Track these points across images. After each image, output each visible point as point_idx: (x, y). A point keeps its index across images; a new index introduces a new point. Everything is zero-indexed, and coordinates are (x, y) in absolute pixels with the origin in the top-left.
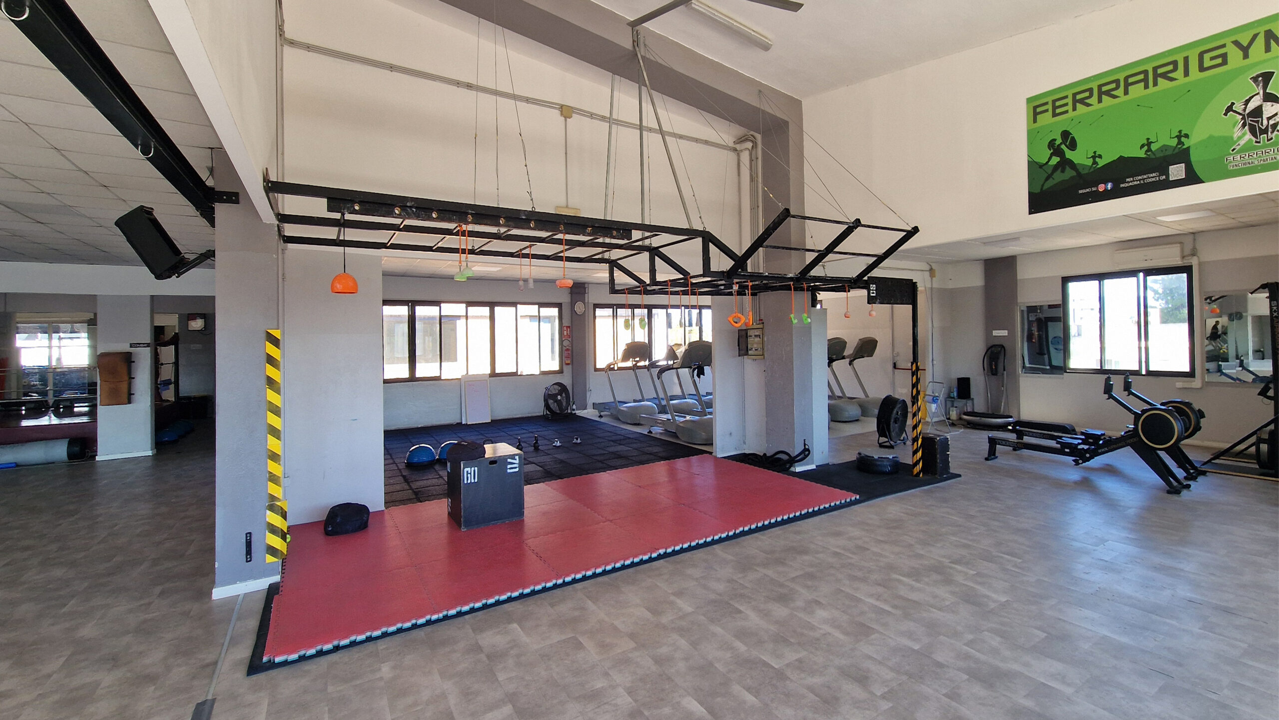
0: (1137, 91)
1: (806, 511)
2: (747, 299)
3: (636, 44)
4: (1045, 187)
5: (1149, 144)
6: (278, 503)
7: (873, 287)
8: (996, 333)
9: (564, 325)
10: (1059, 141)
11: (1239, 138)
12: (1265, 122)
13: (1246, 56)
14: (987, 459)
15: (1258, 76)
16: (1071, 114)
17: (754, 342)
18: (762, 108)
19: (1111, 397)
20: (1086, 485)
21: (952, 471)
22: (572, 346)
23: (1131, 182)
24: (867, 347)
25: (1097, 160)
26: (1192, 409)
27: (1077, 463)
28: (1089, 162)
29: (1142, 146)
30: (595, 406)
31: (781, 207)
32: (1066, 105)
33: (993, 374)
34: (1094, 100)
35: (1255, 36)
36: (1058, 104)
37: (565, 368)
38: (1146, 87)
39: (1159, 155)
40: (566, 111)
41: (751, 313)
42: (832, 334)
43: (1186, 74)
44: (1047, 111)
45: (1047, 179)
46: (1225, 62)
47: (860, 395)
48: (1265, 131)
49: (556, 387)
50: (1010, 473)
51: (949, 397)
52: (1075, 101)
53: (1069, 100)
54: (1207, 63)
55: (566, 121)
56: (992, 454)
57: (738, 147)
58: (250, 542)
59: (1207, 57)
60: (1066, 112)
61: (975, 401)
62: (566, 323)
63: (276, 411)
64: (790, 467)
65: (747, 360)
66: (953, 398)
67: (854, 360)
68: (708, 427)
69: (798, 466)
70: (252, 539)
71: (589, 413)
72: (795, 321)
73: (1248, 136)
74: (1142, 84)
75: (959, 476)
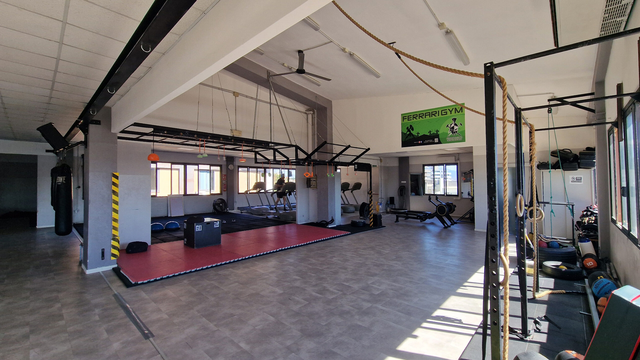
0: (428, 117)
1: (332, 237)
2: (311, 168)
3: (269, 77)
4: (406, 140)
5: (430, 132)
6: (117, 238)
7: (356, 166)
8: (402, 182)
9: (223, 174)
10: (409, 128)
11: (449, 133)
12: (455, 130)
13: (451, 113)
14: (395, 222)
15: (453, 119)
16: (412, 121)
17: (313, 183)
18: (317, 102)
19: (430, 201)
20: (424, 228)
21: (383, 225)
22: (227, 183)
23: (426, 142)
24: (358, 186)
25: (419, 134)
26: (453, 205)
27: (421, 221)
28: (417, 135)
29: (429, 132)
30: (239, 208)
31: (324, 140)
32: (411, 118)
33: (401, 196)
34: (418, 118)
35: (453, 109)
36: (409, 117)
37: (223, 192)
38: (430, 117)
39: (433, 135)
40: (236, 94)
41: (312, 173)
42: (343, 181)
43: (439, 115)
44: (406, 119)
45: (406, 138)
46: (447, 114)
47: (355, 203)
48: (454, 133)
49: (219, 200)
50: (401, 225)
51: (387, 204)
52: (413, 117)
53: (412, 117)
54: (443, 113)
55: (236, 98)
56: (397, 221)
57: (307, 112)
58: (104, 252)
59: (443, 112)
60: (411, 120)
61: (396, 205)
62: (224, 173)
63: (116, 203)
64: (327, 226)
65: (310, 189)
66: (388, 204)
67: (353, 191)
68: (294, 214)
69: (330, 225)
70: (105, 251)
71: (235, 211)
72: (329, 176)
73: (451, 133)
74: (429, 116)
75: (385, 227)
